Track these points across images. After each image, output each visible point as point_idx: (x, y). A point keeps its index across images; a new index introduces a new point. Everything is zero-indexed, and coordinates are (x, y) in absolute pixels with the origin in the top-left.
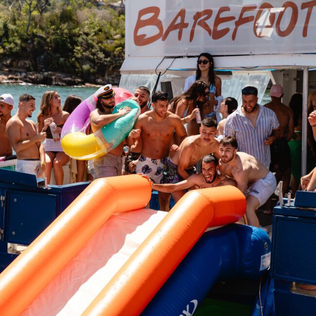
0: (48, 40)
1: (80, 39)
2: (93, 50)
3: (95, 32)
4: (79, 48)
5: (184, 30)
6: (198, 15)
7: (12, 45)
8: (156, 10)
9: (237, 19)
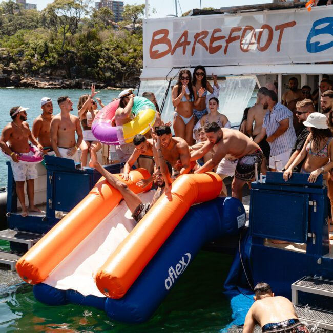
0: (79, 54)
1: (103, 53)
2: (113, 62)
3: (114, 48)
4: (102, 60)
5: (187, 46)
6: (197, 35)
7: (51, 59)
8: (166, 32)
9: (227, 38)
